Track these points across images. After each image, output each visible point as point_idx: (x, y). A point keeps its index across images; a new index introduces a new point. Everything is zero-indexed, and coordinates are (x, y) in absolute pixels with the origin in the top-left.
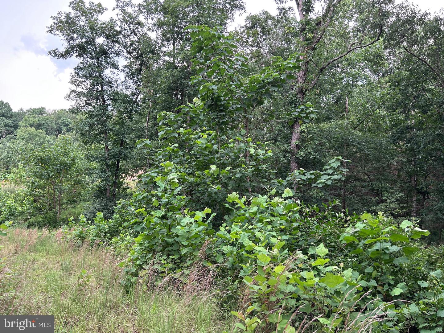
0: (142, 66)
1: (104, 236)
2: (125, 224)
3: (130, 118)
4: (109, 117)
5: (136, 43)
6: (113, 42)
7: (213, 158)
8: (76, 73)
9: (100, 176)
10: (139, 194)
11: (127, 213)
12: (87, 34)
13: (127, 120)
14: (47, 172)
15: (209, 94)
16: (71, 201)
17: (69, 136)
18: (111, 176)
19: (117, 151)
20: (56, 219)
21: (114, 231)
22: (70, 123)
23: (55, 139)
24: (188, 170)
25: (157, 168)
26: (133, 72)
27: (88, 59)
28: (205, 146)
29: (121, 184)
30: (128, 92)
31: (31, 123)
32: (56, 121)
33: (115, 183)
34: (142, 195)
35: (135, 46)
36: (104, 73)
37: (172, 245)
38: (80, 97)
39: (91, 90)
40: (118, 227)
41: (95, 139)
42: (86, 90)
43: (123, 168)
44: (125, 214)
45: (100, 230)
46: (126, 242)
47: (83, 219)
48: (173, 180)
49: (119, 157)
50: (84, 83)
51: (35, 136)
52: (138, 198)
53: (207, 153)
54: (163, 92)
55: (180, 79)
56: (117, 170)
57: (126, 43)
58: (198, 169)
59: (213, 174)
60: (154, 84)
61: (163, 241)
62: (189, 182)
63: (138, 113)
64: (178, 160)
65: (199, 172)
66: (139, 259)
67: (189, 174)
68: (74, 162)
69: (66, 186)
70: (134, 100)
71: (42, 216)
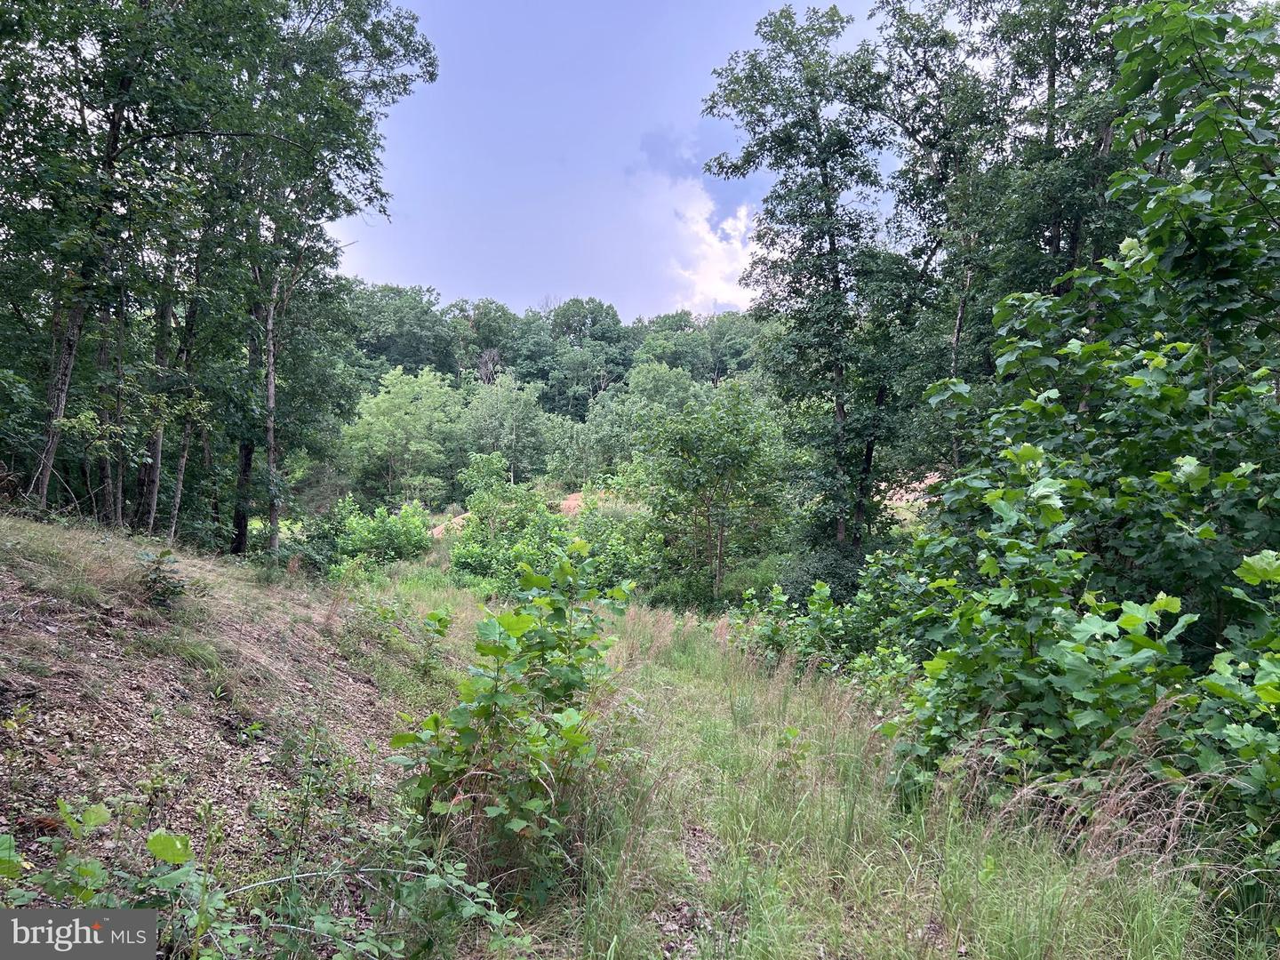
0: (946, 166)
1: (833, 647)
2: (890, 621)
3: (907, 322)
4: (849, 322)
5: (931, 101)
6: (865, 110)
7: (1186, 433)
8: (767, 211)
9: (822, 487)
10: (932, 539)
11: (893, 592)
12: (798, 100)
13: (898, 328)
14: (694, 473)
15: (1177, 223)
16: (746, 550)
17: (743, 381)
18: (848, 485)
19: (867, 418)
20: (712, 591)
21: (858, 637)
22: (746, 347)
23: (710, 390)
24: (1091, 472)
25: (987, 467)
26: (921, 187)
27: (800, 169)
28: (1156, 394)
29: (876, 509)
30: (903, 249)
31: (659, 351)
32: (712, 345)
33: (859, 508)
34: (942, 542)
35: (929, 111)
36: (839, 202)
37: (1039, 697)
38: (775, 274)
39: (803, 252)
40: (870, 628)
41: (810, 385)
42: (792, 253)
43: (883, 464)
44: (888, 594)
45: (822, 631)
46: (894, 672)
47: (779, 596)
48: (1046, 502)
49: (871, 435)
50: (786, 235)
51: (668, 384)
52: (928, 551)
53: (1162, 415)
54: (1013, 234)
55: (1070, 189)
56: (866, 471)
57: (902, 105)
58: (1126, 471)
59: (1185, 487)
60: (985, 213)
61: (1010, 679)
62: (1094, 511)
63: (929, 306)
64: (1058, 440)
65: (1133, 480)
66: (938, 724)
67: (1095, 485)
68: (756, 449)
69: (737, 509)
70: (920, 268)
71: (680, 581)
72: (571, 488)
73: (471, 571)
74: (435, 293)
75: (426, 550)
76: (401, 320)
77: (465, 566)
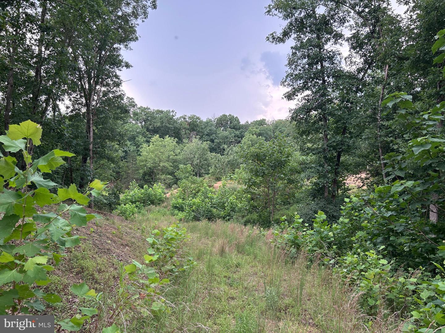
9: (318, 171)
14: (262, 169)
16: (284, 202)
18: (330, 171)
19: (339, 141)
20: (270, 219)
31: (254, 132)
33: (334, 182)
36: (325, 48)
43: (345, 162)
47: (298, 219)
49: (341, 148)
56: (337, 165)
69: (280, 185)
71: (257, 214)
72: (218, 179)
73: (178, 210)
74: (174, 112)
75: (163, 202)
76: (162, 121)
77: (176, 207)
